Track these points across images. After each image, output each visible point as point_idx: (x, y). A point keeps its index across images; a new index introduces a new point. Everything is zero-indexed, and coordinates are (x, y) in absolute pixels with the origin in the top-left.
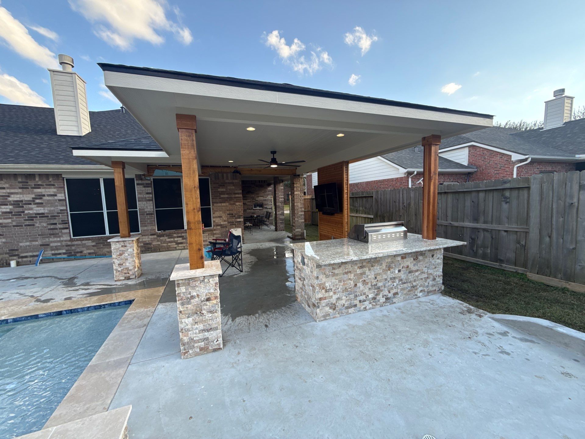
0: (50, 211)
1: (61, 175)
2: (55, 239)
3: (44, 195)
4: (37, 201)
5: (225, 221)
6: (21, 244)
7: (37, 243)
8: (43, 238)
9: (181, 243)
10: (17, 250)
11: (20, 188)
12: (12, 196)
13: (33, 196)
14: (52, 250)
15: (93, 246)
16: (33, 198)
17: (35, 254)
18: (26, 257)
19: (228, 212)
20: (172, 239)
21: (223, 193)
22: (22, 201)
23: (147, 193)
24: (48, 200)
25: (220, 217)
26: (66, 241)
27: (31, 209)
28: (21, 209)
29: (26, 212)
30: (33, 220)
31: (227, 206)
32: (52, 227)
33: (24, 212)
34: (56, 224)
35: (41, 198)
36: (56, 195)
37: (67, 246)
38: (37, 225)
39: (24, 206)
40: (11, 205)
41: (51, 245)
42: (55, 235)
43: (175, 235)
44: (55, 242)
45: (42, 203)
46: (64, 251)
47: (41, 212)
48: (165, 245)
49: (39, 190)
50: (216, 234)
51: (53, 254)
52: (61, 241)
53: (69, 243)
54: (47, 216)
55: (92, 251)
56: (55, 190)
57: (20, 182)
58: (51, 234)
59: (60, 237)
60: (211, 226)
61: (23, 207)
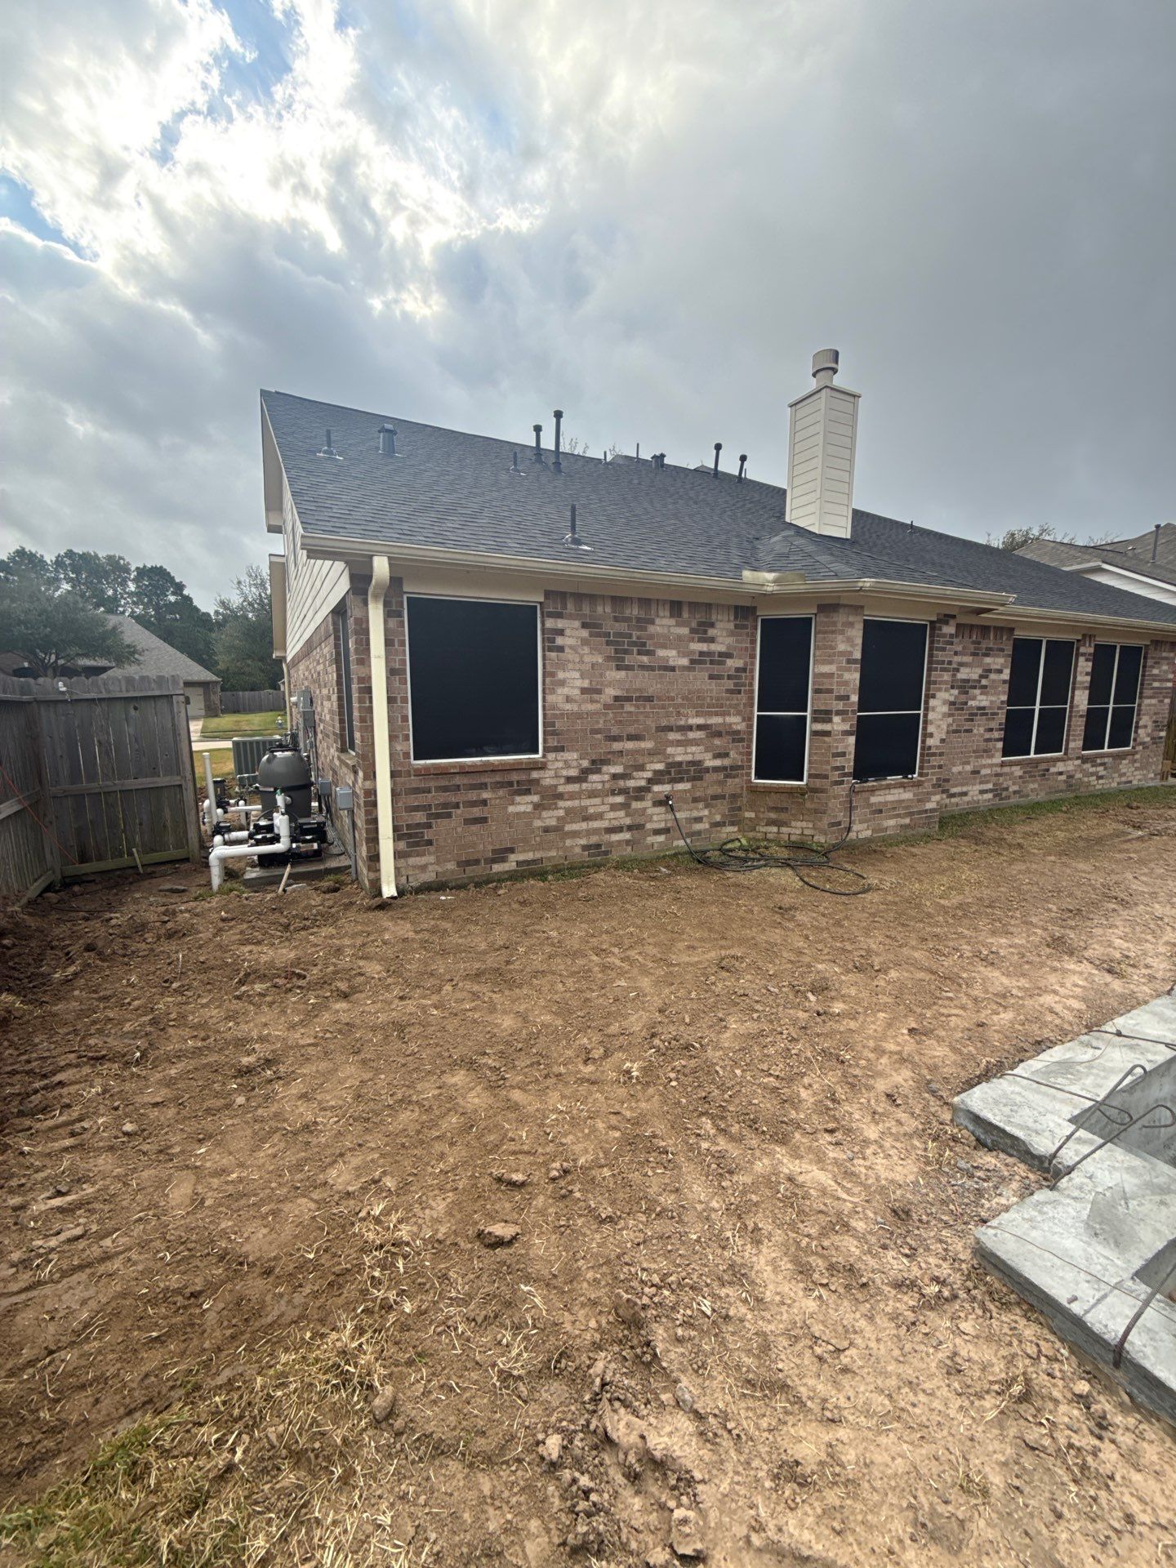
0: (991, 702)
1: (1012, 630)
2: (989, 761)
3: (990, 671)
4: (984, 682)
5: (1148, 735)
6: (955, 770)
7: (968, 768)
8: (977, 757)
9: (1101, 777)
10: (947, 781)
11: (974, 654)
12: (962, 669)
13: (979, 671)
14: (981, 783)
15: (1021, 777)
16: (981, 676)
17: (965, 789)
18: (953, 795)
19: (1154, 718)
20: (1094, 769)
21: (1155, 678)
22: (968, 681)
23: (1087, 674)
24: (994, 681)
25: (1146, 727)
26: (996, 765)
27: (974, 698)
28: (963, 698)
29: (970, 703)
30: (972, 720)
31: (1155, 705)
32: (988, 735)
33: (966, 703)
34: (991, 730)
35: (987, 677)
36: (1000, 671)
37: (997, 775)
38: (975, 731)
39: (971, 691)
40: (959, 687)
41: (984, 772)
42: (987, 752)
43: (1099, 761)
44: (984, 766)
45: (985, 687)
46: (990, 786)
47: (984, 704)
48: (1086, 779)
49: (988, 660)
50: (1135, 761)
51: (982, 792)
52: (991, 766)
53: (998, 770)
54: (986, 714)
55: (1016, 788)
56: (1001, 660)
57: (973, 642)
58: (985, 751)
59: (992, 756)
60: (1128, 745)
61: (967, 693)
